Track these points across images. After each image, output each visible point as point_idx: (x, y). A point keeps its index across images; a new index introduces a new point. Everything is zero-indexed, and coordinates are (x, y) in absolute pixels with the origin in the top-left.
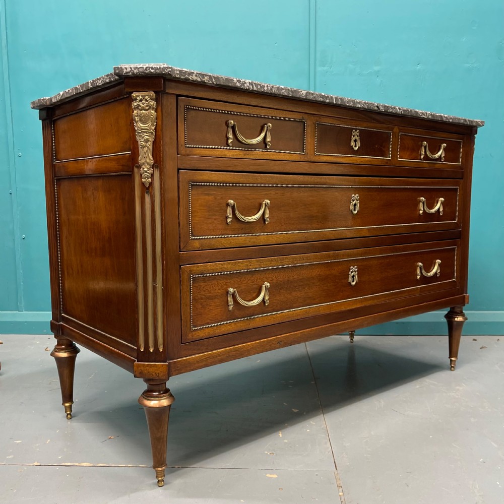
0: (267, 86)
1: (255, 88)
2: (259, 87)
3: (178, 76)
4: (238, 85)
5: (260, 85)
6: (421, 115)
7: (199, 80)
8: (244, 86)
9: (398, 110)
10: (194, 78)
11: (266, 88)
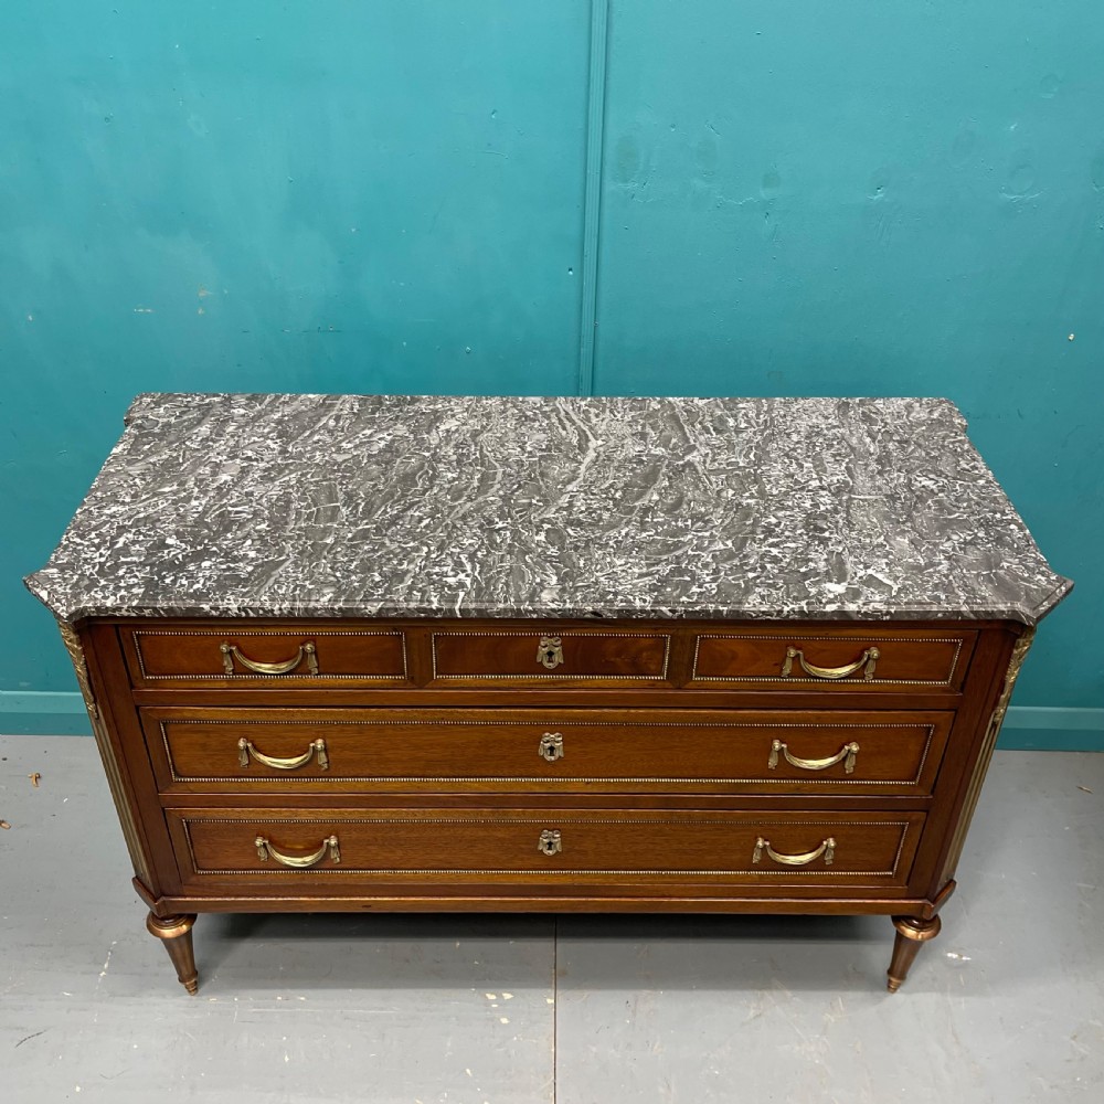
0: (280, 609)
1: (252, 614)
2: (261, 612)
3: (95, 614)
4: (214, 613)
5: (263, 609)
6: (758, 616)
7: (134, 615)
8: (226, 612)
9: (670, 614)
10: (124, 613)
11: (277, 612)
